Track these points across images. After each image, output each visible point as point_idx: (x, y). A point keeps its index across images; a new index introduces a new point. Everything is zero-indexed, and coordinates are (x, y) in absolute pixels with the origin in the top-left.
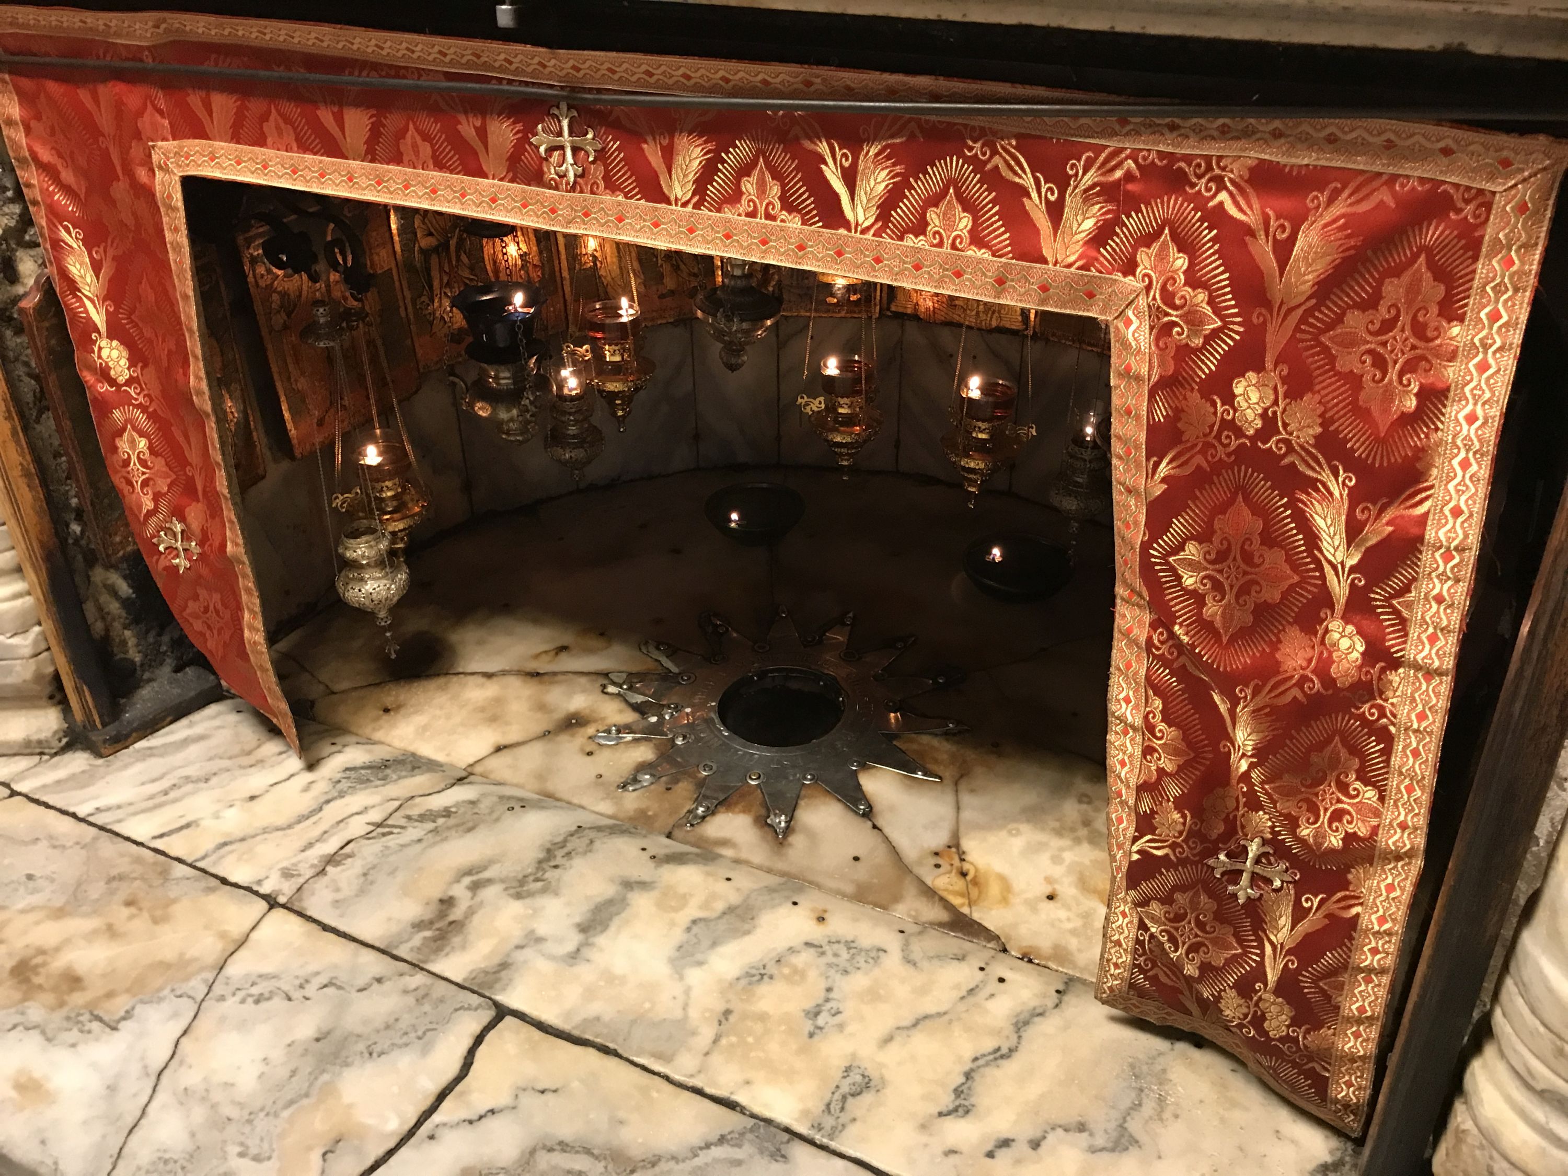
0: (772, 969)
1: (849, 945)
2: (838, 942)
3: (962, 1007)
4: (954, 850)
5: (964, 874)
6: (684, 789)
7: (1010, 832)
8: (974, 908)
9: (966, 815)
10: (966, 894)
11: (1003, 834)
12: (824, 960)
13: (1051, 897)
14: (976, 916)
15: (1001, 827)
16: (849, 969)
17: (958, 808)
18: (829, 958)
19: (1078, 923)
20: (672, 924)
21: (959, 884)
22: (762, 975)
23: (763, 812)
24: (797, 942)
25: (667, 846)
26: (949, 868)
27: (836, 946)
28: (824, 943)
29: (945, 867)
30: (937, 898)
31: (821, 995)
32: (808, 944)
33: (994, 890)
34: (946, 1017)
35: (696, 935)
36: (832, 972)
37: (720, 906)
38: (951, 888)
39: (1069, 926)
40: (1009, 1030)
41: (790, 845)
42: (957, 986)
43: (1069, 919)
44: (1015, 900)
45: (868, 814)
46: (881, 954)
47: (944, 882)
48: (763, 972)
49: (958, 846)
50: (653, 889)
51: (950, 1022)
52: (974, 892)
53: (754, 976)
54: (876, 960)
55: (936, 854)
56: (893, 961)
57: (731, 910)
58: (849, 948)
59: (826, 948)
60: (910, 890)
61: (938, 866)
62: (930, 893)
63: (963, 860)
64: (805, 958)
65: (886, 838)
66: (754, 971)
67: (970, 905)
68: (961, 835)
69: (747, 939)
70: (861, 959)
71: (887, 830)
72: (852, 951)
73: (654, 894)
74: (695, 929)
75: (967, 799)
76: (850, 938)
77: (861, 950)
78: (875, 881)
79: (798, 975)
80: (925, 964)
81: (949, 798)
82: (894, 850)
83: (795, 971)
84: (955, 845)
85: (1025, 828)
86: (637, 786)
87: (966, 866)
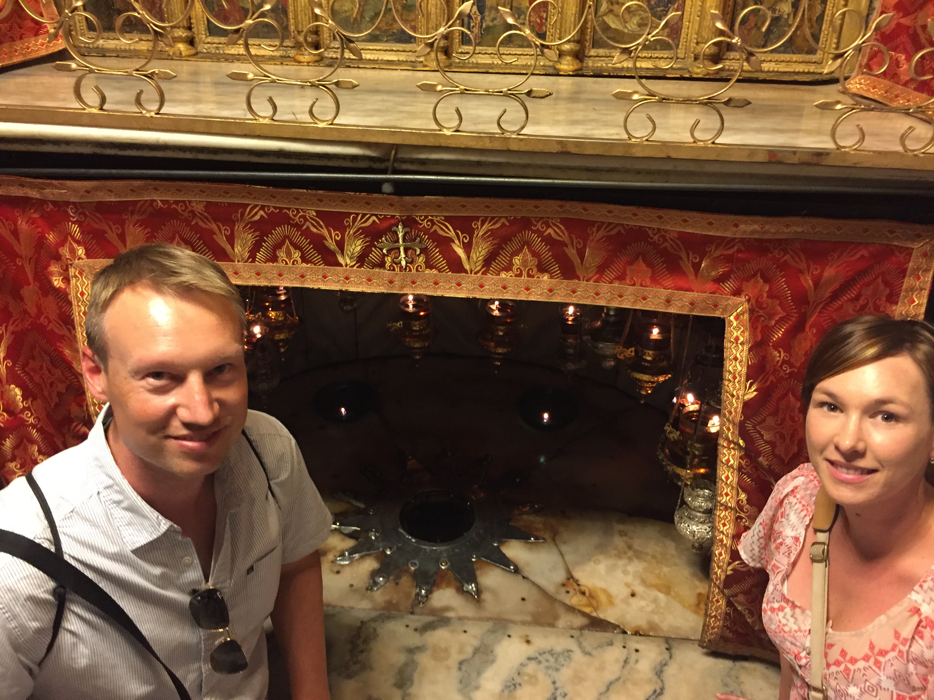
0: (518, 680)
1: (551, 652)
2: (544, 653)
3: (625, 672)
4: (571, 580)
5: (583, 593)
6: (406, 581)
7: (595, 562)
8: (598, 612)
9: (568, 558)
10: (590, 605)
11: (592, 564)
12: (542, 666)
13: (633, 595)
14: (602, 616)
15: (590, 560)
16: (558, 667)
17: (562, 555)
18: (545, 664)
19: (652, 607)
20: (448, 668)
21: (584, 600)
22: (515, 685)
23: (458, 584)
24: (523, 659)
25: (419, 621)
26: (574, 592)
27: (544, 655)
28: (537, 655)
29: (572, 592)
30: (577, 612)
31: (551, 687)
32: (529, 659)
33: (603, 598)
34: (621, 680)
35: (466, 671)
36: (550, 671)
37: (469, 650)
38: (581, 603)
39: (649, 609)
40: (655, 678)
41: (484, 600)
42: (617, 661)
43: (648, 605)
44: (617, 601)
45: (517, 571)
46: (570, 653)
47: (575, 600)
48: (514, 682)
49: (572, 577)
50: (427, 649)
51: (624, 683)
52: (594, 602)
53: (510, 687)
54: (569, 657)
55: (564, 585)
56: (577, 655)
57: (476, 651)
58: (552, 655)
59: (540, 658)
60: (561, 611)
61: (568, 592)
62: (571, 609)
63: (579, 585)
64: (531, 667)
65: (534, 584)
66: (509, 684)
67: (596, 611)
68: (571, 569)
69: (495, 665)
70: (561, 659)
71: (531, 577)
72: (555, 656)
73: (429, 652)
74: (464, 668)
75: (564, 548)
76: (549, 648)
77: (559, 654)
78: (540, 610)
79: (533, 680)
80: (594, 653)
81: (555, 550)
82: (540, 588)
83: (531, 676)
84: (570, 577)
85: (601, 557)
86: (379, 586)
87: (583, 588)
